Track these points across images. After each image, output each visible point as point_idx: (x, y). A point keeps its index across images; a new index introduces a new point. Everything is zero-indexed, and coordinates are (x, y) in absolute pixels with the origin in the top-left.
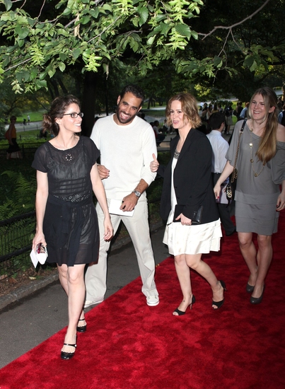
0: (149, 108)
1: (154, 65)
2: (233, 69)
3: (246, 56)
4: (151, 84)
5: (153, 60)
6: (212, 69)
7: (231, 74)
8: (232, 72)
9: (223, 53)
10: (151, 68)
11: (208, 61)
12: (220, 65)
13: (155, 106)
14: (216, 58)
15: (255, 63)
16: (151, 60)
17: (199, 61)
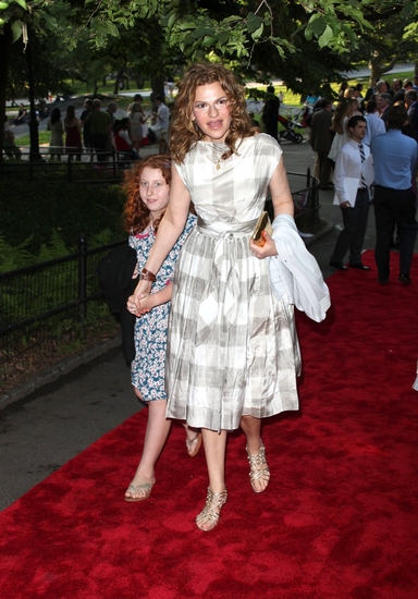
0: (116, 92)
1: (121, 28)
2: (285, 41)
3: (310, 15)
4: (118, 46)
5: (121, 15)
6: (243, 39)
7: (281, 52)
8: (284, 47)
9: (264, 9)
10: (115, 33)
11: (233, 24)
12: (258, 33)
13: (128, 88)
14: (251, 17)
15: (328, 30)
16: (116, 17)
17: (215, 23)
